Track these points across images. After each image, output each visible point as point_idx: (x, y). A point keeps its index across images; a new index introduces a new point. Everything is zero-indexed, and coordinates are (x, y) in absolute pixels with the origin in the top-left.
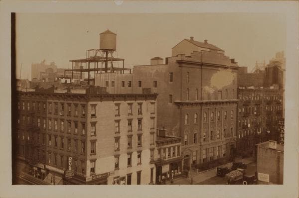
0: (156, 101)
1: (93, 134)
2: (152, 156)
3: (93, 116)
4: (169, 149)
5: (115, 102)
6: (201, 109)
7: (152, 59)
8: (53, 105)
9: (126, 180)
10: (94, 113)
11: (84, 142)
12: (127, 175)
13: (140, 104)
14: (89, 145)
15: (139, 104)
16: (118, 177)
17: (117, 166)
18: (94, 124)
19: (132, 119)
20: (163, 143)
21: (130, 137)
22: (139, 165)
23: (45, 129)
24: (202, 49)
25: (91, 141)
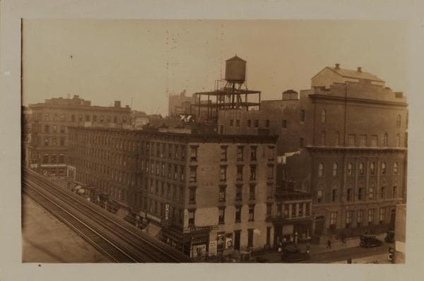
0: (276, 146)
1: (192, 180)
2: (269, 212)
3: (194, 159)
4: (294, 205)
5: (221, 144)
6: (343, 158)
7: (285, 93)
8: (155, 146)
9: (234, 237)
10: (195, 155)
11: (182, 188)
12: (235, 231)
13: (255, 148)
14: (187, 192)
15: (252, 147)
16: (223, 233)
17: (222, 220)
18: (194, 168)
19: (243, 165)
20: (285, 198)
21: (239, 187)
22: (251, 222)
23: (148, 173)
24: (347, 79)
25: (190, 188)
